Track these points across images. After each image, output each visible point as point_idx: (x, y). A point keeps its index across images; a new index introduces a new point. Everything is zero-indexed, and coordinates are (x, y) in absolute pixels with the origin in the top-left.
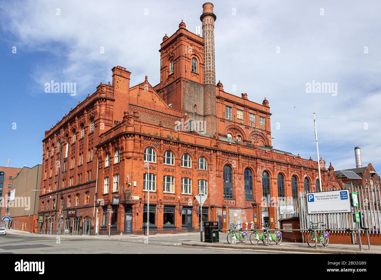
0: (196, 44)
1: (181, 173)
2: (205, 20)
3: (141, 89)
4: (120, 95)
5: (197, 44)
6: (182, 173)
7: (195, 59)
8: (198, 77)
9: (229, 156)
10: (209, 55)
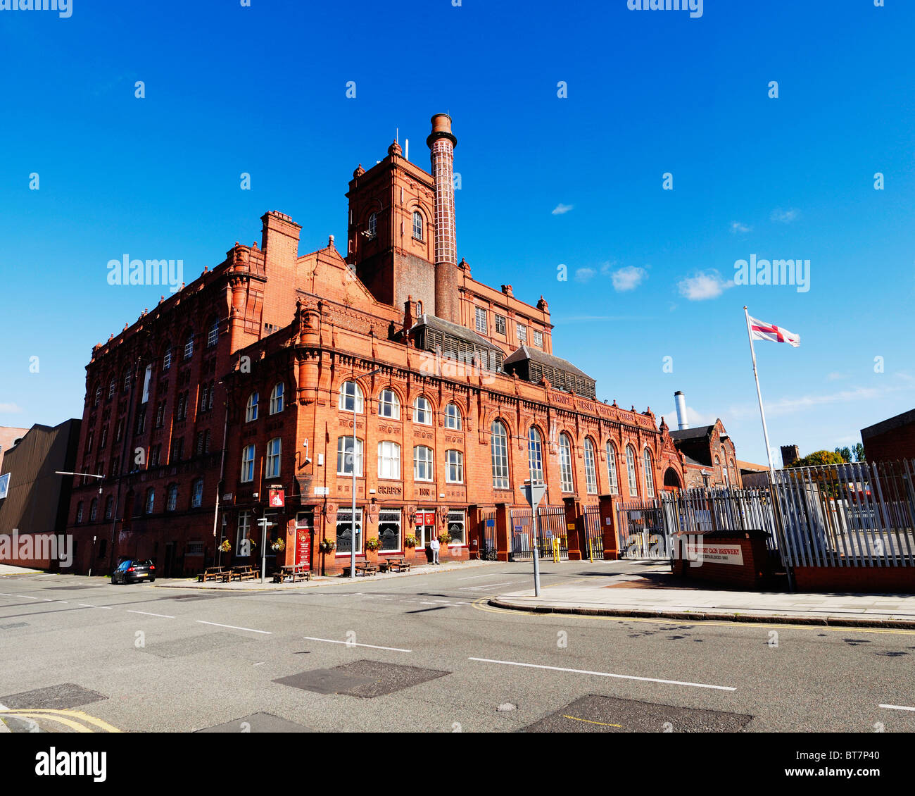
0: (421, 187)
1: (413, 436)
2: (437, 145)
3: (321, 261)
4: (278, 271)
5: (423, 187)
6: (415, 435)
7: (419, 213)
8: (425, 247)
9: (501, 401)
10: (445, 209)
